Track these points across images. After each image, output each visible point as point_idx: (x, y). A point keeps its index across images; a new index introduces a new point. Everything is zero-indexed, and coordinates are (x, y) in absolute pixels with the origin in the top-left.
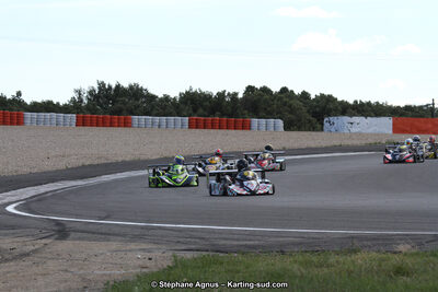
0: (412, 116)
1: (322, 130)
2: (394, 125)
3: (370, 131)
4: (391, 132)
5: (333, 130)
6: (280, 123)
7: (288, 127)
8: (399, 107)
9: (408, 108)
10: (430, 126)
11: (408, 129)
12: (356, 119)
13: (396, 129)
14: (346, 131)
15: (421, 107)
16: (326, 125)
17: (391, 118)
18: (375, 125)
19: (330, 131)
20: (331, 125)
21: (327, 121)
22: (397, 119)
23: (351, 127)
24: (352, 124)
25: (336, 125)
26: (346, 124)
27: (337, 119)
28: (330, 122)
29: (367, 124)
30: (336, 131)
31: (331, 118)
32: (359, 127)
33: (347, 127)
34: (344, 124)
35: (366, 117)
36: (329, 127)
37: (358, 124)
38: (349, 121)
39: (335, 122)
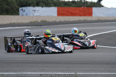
0: (76, 6)
1: (18, 14)
2: (58, 11)
8: (69, 1)
10: (78, 11)
11: (66, 13)
12: (37, 8)
13: (59, 14)
14: (32, 15)
17: (56, 7)
18: (48, 12)
19: (23, 15)
20: (23, 11)
21: (21, 10)
22: (59, 8)
23: (34, 13)
24: (35, 11)
25: (26, 12)
26: (32, 11)
27: (27, 8)
28: (22, 10)
29: (43, 11)
30: (26, 15)
31: (23, 8)
32: (39, 13)
33: (32, 13)
34: (30, 11)
35: (42, 7)
36: (22, 13)
37: (38, 11)
38: (33, 10)
39: (26, 10)
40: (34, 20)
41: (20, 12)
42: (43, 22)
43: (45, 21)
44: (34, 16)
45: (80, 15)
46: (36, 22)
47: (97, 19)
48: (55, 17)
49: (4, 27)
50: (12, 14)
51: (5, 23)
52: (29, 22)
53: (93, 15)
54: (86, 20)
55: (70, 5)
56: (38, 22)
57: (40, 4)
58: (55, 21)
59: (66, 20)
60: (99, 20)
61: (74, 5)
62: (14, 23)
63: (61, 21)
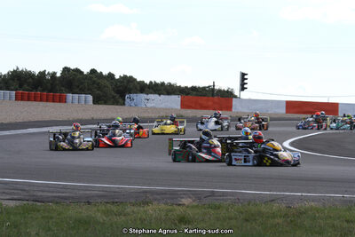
0: (197, 95)
1: (124, 104)
2: (182, 102)
3: (163, 106)
4: (179, 107)
5: (133, 104)
6: (90, 98)
7: (96, 101)
8: (186, 87)
9: (194, 89)
10: (210, 103)
11: (193, 105)
12: (151, 96)
13: (184, 106)
14: (143, 106)
15: (204, 88)
16: (127, 100)
17: (180, 96)
18: (167, 102)
19: (131, 106)
20: (131, 100)
21: (128, 98)
22: (184, 97)
23: (147, 103)
24: (148, 100)
25: (135, 101)
26: (143, 100)
27: (137, 96)
28: (130, 98)
29: (160, 100)
30: (136, 105)
31: (132, 95)
32: (154, 103)
33: (144, 102)
34: (141, 100)
35: (160, 95)
37: (153, 100)
38: (146, 98)
39: (135, 98)
50: (116, 103)
53: (233, 110)
55: (188, 94)
57: (146, 89)
61: (195, 93)
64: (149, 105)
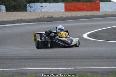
1: (26, 11)
2: (65, 7)
3: (53, 10)
4: (64, 11)
5: (32, 10)
6: (3, 7)
7: (8, 10)
10: (85, 6)
11: (73, 9)
12: (44, 4)
13: (67, 9)
14: (40, 11)
16: (28, 8)
17: (64, 3)
18: (55, 7)
19: (31, 11)
20: (31, 8)
21: (28, 6)
22: (67, 4)
23: (42, 9)
24: (42, 7)
25: (33, 8)
26: (39, 7)
27: (34, 4)
28: (30, 6)
29: (51, 6)
30: (34, 11)
31: (31, 4)
32: (46, 9)
33: (40, 9)
34: (38, 7)
35: (50, 3)
36: (30, 9)
37: (45, 7)
38: (41, 6)
39: (33, 6)
40: (41, 16)
41: (27, 8)
42: (50, 18)
43: (52, 17)
44: (41, 12)
45: (88, 11)
46: (43, 18)
47: (104, 14)
48: (62, 12)
49: (11, 24)
51: (12, 19)
52: (36, 18)
53: (101, 10)
54: (93, 15)
56: (45, 18)
58: (62, 17)
59: (73, 15)
60: (105, 14)
62: (21, 20)
63: (67, 16)
64: (43, 10)
